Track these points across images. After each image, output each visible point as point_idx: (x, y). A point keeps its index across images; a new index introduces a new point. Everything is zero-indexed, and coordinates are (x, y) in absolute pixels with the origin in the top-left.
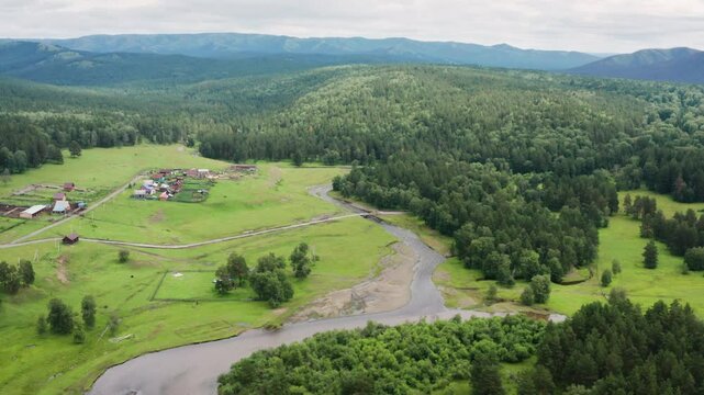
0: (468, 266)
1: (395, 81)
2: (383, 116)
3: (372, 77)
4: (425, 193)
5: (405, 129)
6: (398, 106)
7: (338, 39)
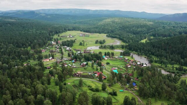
0: (124, 42)
1: (116, 21)
2: (114, 27)
3: (112, 20)
4: (119, 35)
5: (117, 29)
6: (116, 25)
7: (102, 10)
